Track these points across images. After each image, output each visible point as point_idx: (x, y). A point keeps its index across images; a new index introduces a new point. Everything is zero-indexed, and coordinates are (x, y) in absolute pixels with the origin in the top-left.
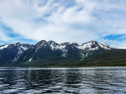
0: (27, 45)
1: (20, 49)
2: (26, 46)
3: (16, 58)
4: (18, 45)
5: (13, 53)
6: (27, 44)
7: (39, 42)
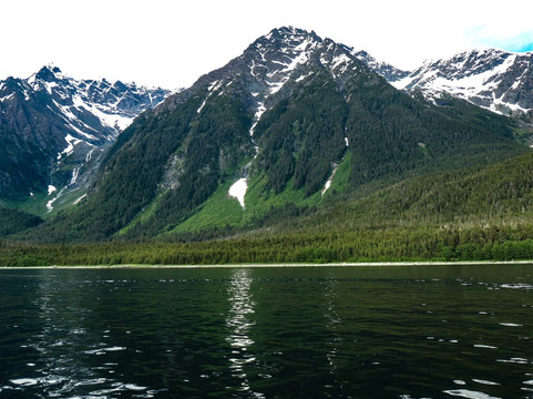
0: (123, 94)
1: (71, 116)
2: (109, 98)
3: (51, 189)
4: (53, 84)
5: (22, 143)
6: (118, 83)
7: (262, 40)
